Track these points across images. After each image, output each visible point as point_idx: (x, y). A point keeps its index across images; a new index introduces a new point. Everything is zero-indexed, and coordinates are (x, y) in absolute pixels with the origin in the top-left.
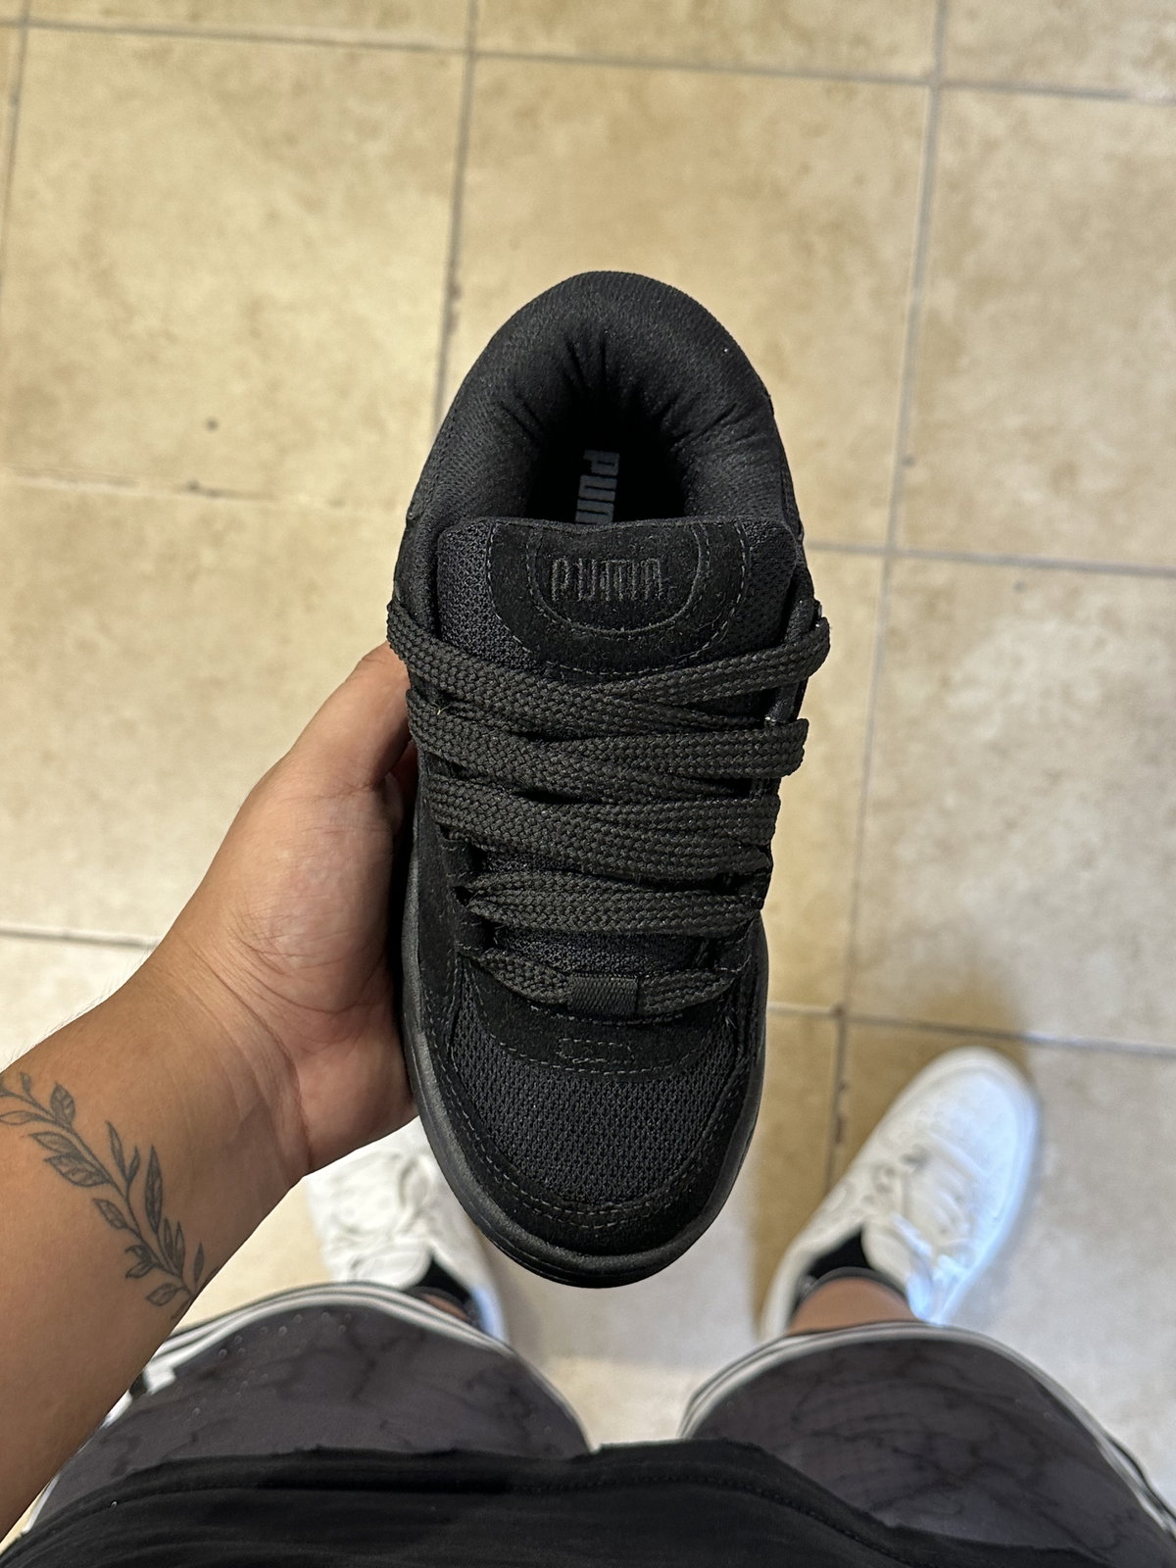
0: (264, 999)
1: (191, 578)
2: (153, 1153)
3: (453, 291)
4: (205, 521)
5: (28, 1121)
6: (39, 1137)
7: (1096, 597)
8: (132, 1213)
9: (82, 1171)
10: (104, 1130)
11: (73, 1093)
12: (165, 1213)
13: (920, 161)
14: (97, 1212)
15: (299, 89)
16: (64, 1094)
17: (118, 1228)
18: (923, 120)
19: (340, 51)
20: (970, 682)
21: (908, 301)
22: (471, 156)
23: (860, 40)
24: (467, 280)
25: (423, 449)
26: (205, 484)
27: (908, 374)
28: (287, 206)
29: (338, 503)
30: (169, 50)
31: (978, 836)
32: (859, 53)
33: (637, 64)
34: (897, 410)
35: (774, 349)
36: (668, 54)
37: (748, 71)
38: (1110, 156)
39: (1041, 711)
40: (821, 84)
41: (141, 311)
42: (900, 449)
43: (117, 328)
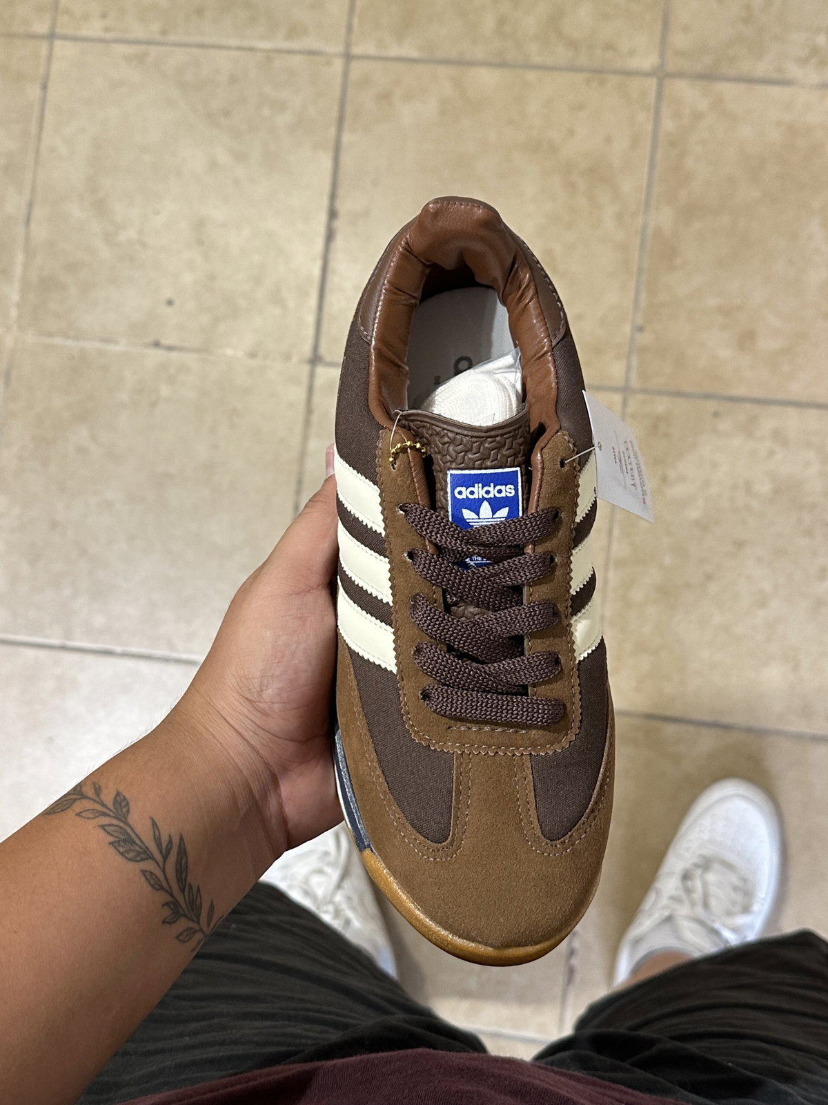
0: (257, 734)
1: (154, 405)
2: (181, 838)
3: (333, 214)
4: (163, 367)
5: (98, 816)
6: (106, 828)
7: (769, 422)
8: (166, 879)
9: (133, 851)
10: (149, 823)
11: (128, 797)
12: (190, 879)
13: (649, 127)
14: (143, 879)
16: (122, 798)
17: (157, 890)
18: (652, 99)
19: (261, 55)
20: (681, 479)
21: (640, 221)
22: (346, 125)
23: (609, 46)
24: (343, 207)
25: (311, 319)
26: (165, 342)
27: (640, 270)
28: (222, 156)
29: (253, 355)
30: (146, 54)
31: (686, 585)
32: (609, 55)
33: (458, 63)
34: (633, 294)
35: (548, 252)
36: (480, 57)
37: (534, 67)
38: (780, 123)
39: (731, 499)
40: (583, 75)
41: (124, 227)
42: (633, 320)
43: (108, 238)
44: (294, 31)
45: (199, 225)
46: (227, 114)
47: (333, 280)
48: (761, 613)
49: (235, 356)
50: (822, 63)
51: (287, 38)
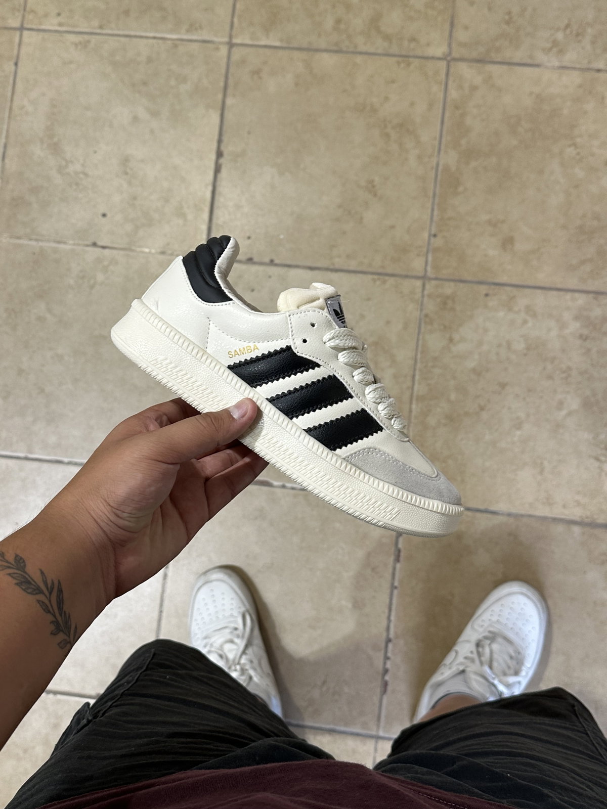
1: (92, 287)
2: (59, 582)
3: (219, 154)
4: (99, 260)
5: (6, 569)
6: (11, 575)
8: (52, 607)
9: (31, 588)
10: (39, 572)
12: (65, 607)
13: (441, 95)
14: (38, 606)
15: (149, 60)
16: (20, 558)
17: (47, 612)
18: (443, 77)
19: (169, 42)
21: (434, 161)
22: (229, 91)
23: (413, 39)
24: (227, 149)
25: (204, 227)
26: (100, 243)
27: (434, 194)
28: (142, 113)
29: (163, 253)
30: (89, 42)
31: (467, 414)
32: (413, 45)
33: (308, 50)
34: (429, 211)
35: (371, 182)
36: (323, 45)
37: (361, 53)
38: (531, 93)
39: (497, 354)
40: (395, 59)
41: (72, 162)
42: (430, 230)
43: (60, 169)
44: (193, 27)
45: (125, 161)
46: (145, 84)
47: (220, 200)
48: (518, 433)
49: (150, 253)
50: (561, 52)
51: (188, 31)
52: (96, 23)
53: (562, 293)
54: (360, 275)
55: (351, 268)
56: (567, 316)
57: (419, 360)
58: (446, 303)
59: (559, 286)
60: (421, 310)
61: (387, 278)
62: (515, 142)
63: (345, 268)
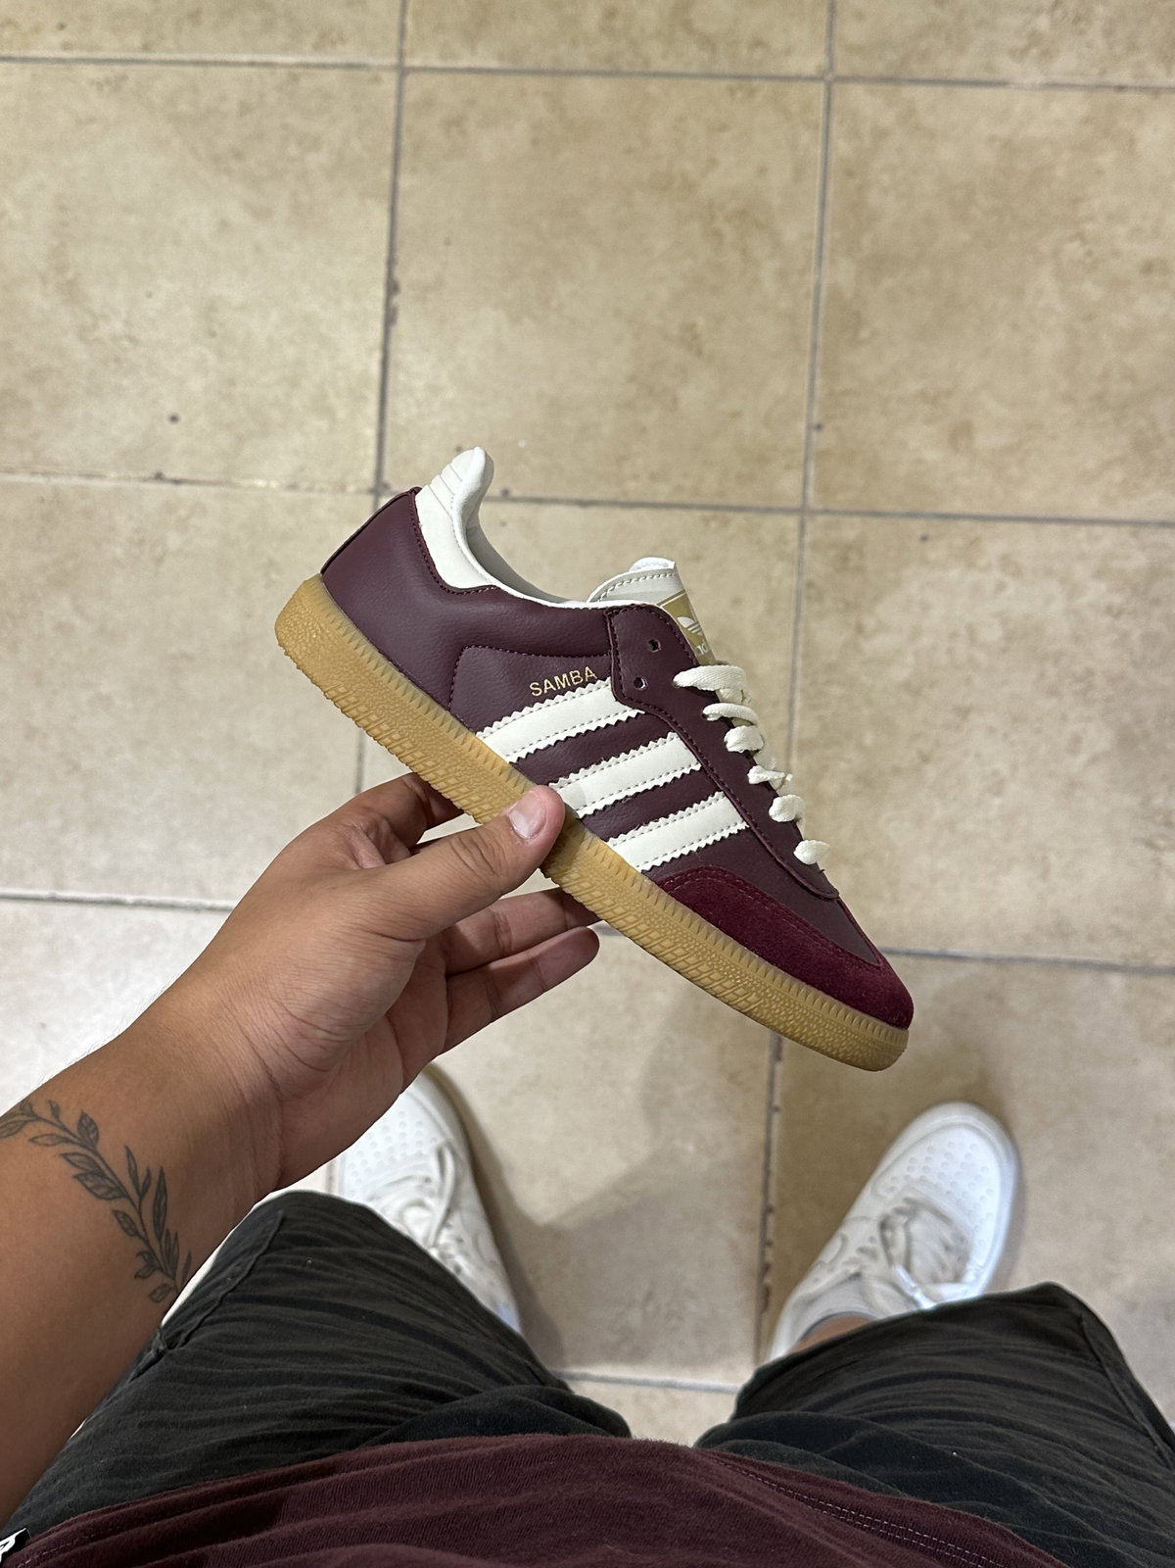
1: (159, 561)
2: (162, 1174)
3: (392, 288)
4: (169, 508)
5: (58, 1143)
6: (68, 1157)
7: (996, 543)
8: (142, 1223)
9: (104, 1186)
10: (123, 1153)
11: (96, 1117)
13: (818, 151)
14: (115, 1221)
15: (245, 108)
16: (89, 1121)
17: (131, 1235)
18: (819, 114)
19: (282, 72)
20: (882, 628)
21: (811, 278)
22: (404, 162)
23: (758, 43)
24: (405, 276)
25: (370, 433)
26: (169, 474)
27: (814, 346)
28: (237, 215)
29: (293, 487)
30: (124, 78)
31: (896, 771)
32: (758, 54)
33: (554, 73)
34: (806, 380)
35: (690, 328)
36: (583, 62)
37: (657, 75)
38: (992, 139)
39: (950, 651)
40: (724, 84)
41: (105, 317)
42: (809, 415)
43: (83, 333)
44: (327, 39)
45: (209, 309)
46: (238, 155)
47: (398, 378)
48: (997, 801)
49: (267, 488)
50: (1047, 55)
51: (318, 47)
52: (135, 40)
53: (1068, 528)
54: (678, 512)
55: (661, 499)
56: (1081, 572)
57: (799, 673)
58: (846, 558)
59: (1064, 514)
60: (800, 574)
61: (729, 515)
62: (965, 237)
63: (648, 498)
